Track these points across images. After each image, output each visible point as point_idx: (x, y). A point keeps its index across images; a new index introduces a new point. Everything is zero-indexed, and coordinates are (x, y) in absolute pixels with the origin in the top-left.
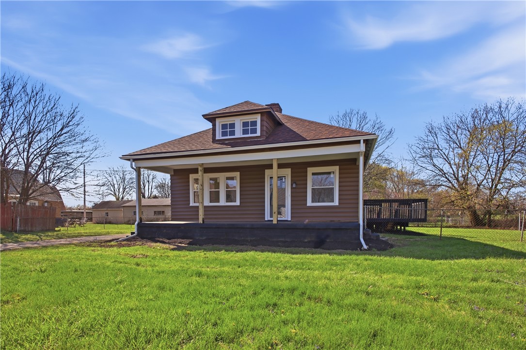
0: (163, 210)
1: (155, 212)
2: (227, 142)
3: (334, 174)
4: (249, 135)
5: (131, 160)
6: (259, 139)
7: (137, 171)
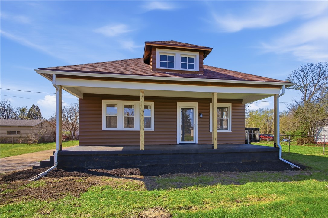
0: (19, 130)
1: (8, 132)
2: (168, 72)
3: (228, 109)
4: (187, 70)
5: (54, 76)
6: (197, 74)
7: (59, 90)
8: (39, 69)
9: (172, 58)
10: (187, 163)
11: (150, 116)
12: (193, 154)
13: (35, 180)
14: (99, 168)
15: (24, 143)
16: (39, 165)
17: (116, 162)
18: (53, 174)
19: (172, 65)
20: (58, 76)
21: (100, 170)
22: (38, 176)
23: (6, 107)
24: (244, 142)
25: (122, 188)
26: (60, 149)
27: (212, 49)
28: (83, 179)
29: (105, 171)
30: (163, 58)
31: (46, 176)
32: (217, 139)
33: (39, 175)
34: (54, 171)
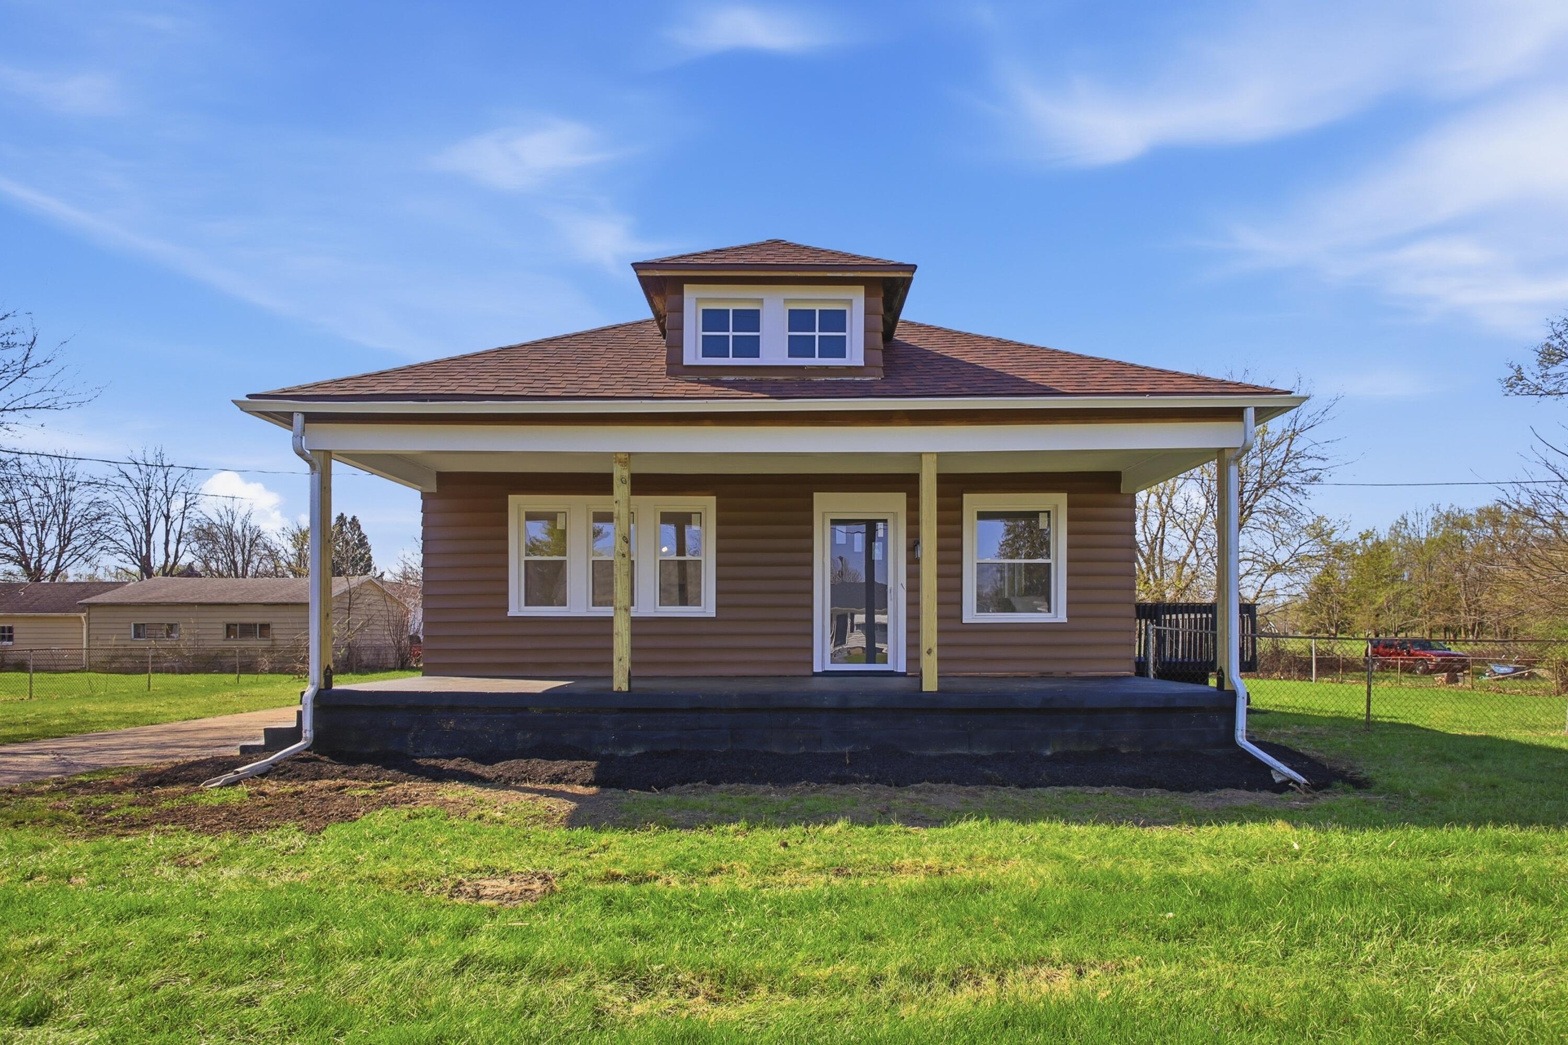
0: (266, 620)
1: (228, 626)
2: (732, 378)
3: (1049, 516)
4: (817, 361)
5: (298, 420)
6: (857, 379)
7: (318, 468)
8: (248, 396)
9: (749, 319)
10: (802, 749)
11: (699, 555)
12: (828, 710)
13: (221, 787)
14: (451, 757)
15: (282, 671)
16: (262, 742)
17: (519, 735)
18: (290, 771)
19: (751, 347)
20: (310, 418)
21: (451, 764)
22: (238, 772)
23: (237, 527)
24: (1128, 669)
25: (480, 817)
26: (326, 684)
27: (913, 268)
28: (375, 788)
29: (470, 766)
30: (713, 319)
31: (262, 776)
32: (935, 650)
33: (239, 770)
34: (296, 758)
